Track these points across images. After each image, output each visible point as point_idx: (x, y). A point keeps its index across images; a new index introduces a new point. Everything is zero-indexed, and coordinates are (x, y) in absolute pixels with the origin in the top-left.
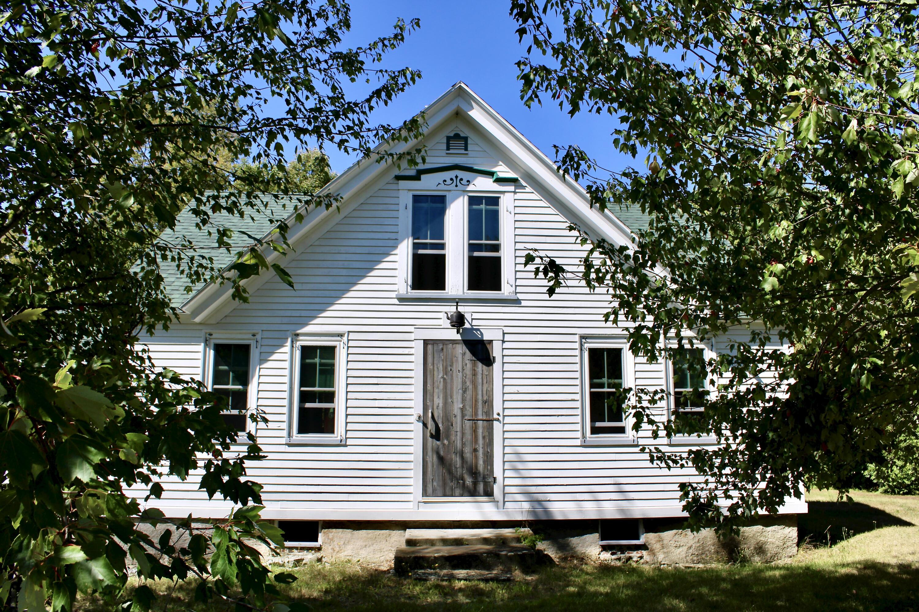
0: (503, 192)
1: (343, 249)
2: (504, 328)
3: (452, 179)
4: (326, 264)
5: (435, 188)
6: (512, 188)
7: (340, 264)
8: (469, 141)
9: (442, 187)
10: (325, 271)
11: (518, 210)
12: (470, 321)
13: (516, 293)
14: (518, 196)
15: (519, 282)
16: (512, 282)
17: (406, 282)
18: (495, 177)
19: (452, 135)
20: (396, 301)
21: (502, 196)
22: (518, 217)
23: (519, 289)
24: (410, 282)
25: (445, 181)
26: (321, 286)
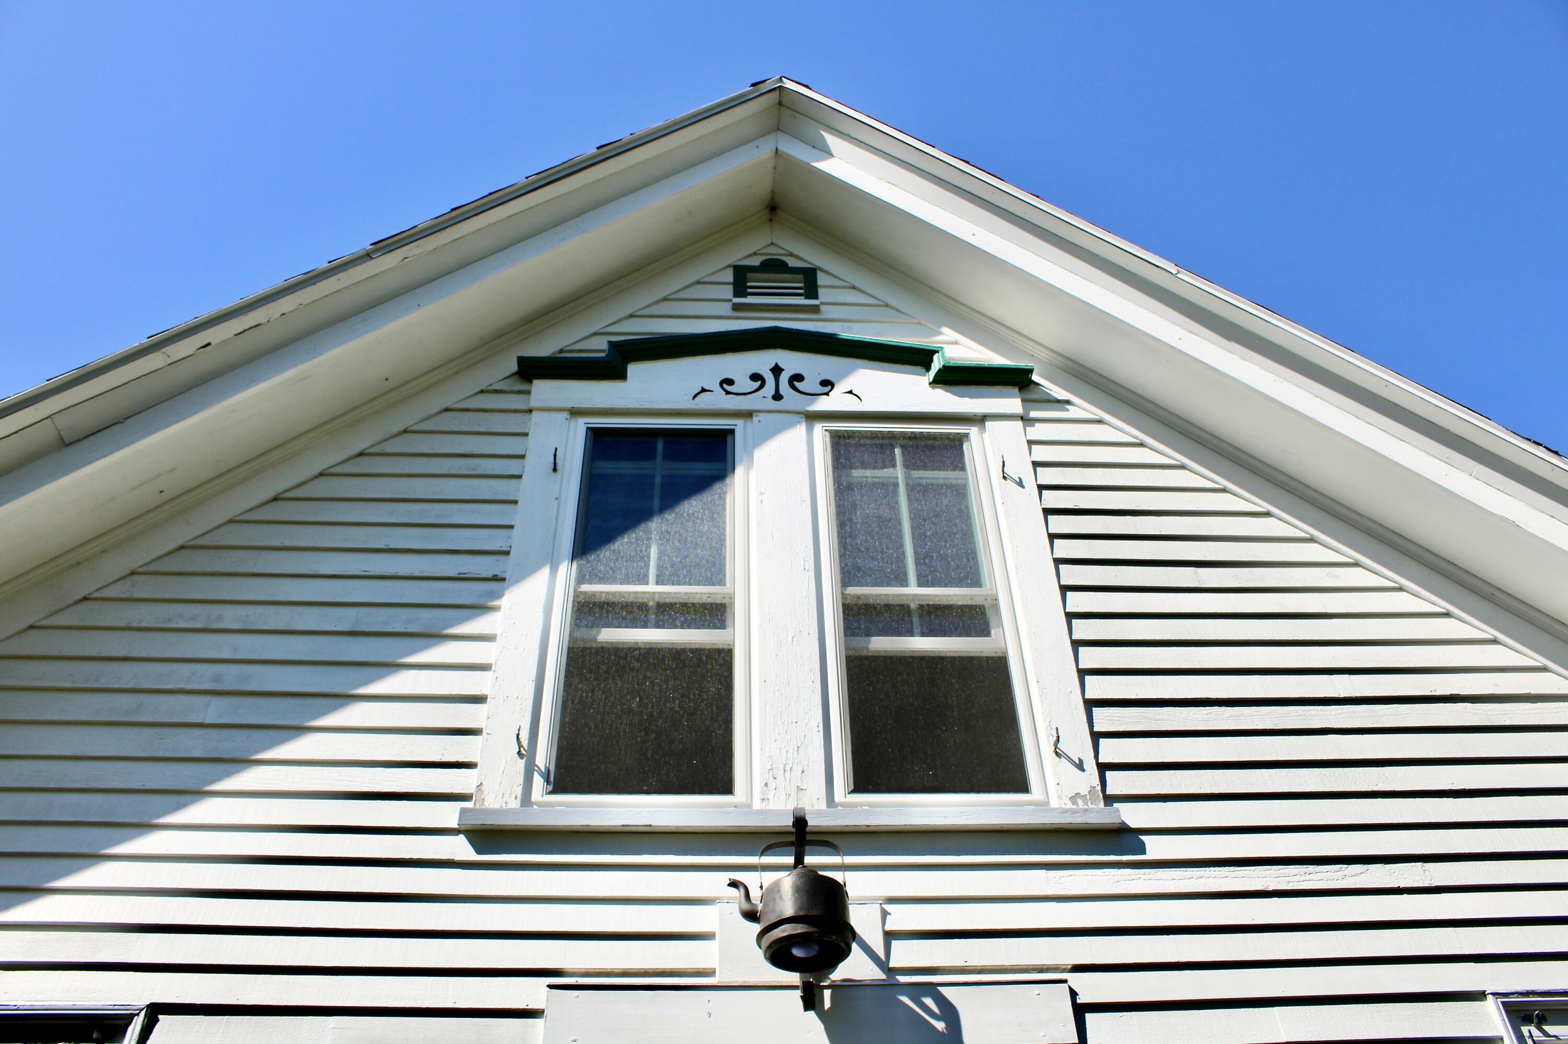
0: (980, 420)
1: (231, 617)
2: (1077, 980)
3: (755, 377)
4: (127, 675)
5: (685, 403)
6: (1012, 403)
7: (204, 676)
8: (822, 279)
9: (718, 400)
10: (119, 706)
11: (1048, 476)
12: (878, 947)
13: (1110, 800)
14: (1038, 432)
15: (1111, 751)
16: (1079, 746)
17: (527, 754)
18: (936, 365)
19: (756, 262)
20: (461, 848)
21: (973, 431)
22: (1055, 499)
23: (1118, 783)
24: (544, 756)
25: (730, 382)
26: (77, 774)
